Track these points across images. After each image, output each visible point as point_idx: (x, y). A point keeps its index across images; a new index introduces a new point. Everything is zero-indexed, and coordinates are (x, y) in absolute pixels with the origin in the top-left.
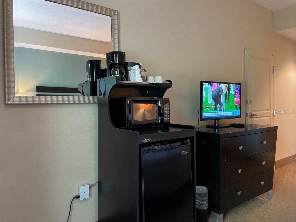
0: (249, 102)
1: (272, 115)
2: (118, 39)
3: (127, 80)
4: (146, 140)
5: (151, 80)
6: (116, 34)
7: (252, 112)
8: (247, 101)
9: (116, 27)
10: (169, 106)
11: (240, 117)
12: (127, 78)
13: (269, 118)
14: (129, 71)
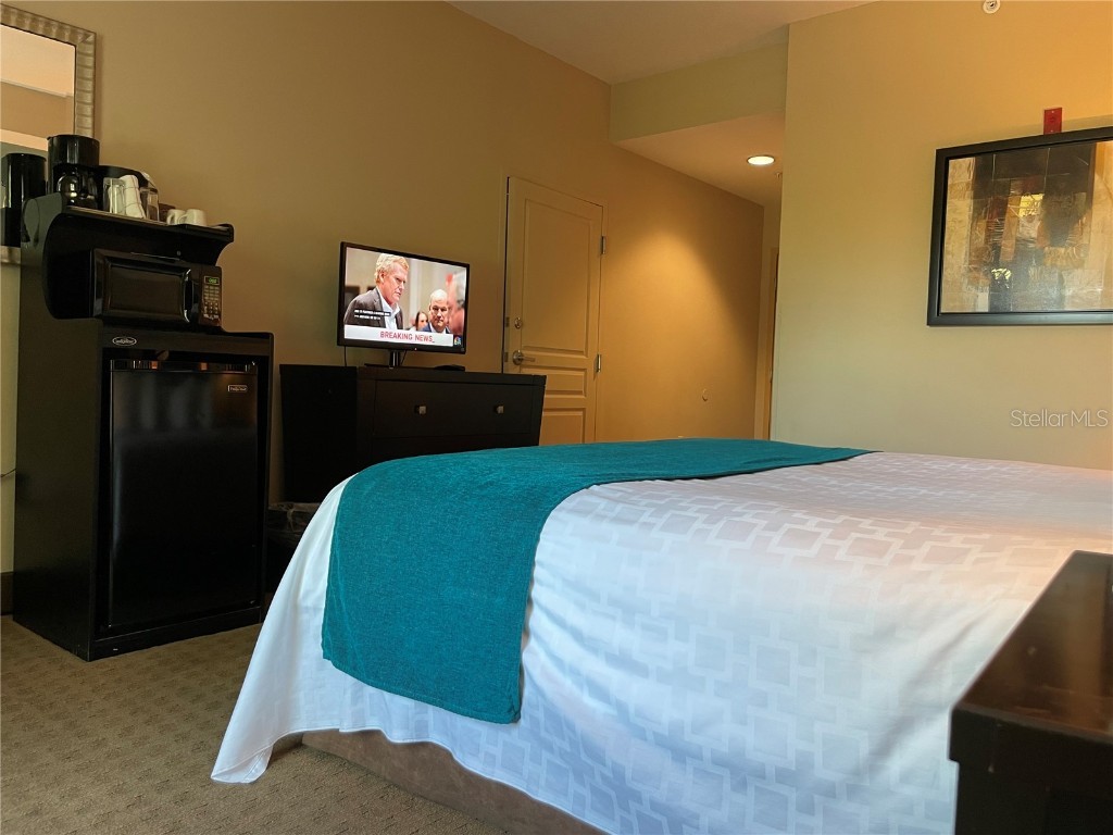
0: (512, 323)
1: (591, 370)
2: (92, 106)
3: (101, 208)
4: (121, 341)
5: (176, 217)
6: (88, 79)
7: (524, 352)
8: (508, 318)
9: (89, 73)
10: (220, 286)
11: (464, 353)
12: (101, 201)
13: (582, 374)
14: (108, 186)
